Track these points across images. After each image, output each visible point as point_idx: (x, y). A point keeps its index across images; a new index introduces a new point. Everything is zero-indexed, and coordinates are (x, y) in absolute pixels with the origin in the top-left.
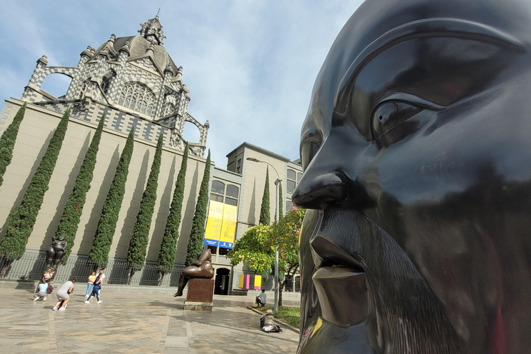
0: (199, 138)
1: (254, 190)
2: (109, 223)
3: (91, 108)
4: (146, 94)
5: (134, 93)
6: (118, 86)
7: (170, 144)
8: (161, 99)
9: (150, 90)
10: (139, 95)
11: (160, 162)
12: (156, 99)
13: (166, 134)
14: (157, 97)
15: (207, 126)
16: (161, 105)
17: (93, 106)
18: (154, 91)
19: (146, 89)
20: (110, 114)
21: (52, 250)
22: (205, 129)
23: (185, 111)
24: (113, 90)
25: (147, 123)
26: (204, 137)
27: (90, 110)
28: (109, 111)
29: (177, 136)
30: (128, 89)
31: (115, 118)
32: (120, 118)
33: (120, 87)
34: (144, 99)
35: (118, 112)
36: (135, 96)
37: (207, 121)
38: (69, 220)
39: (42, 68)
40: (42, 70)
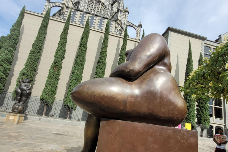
0: (136, 35)
1: (178, 62)
2: (75, 80)
3: (66, 12)
4: (100, 7)
5: (94, 7)
6: (85, 4)
7: (115, 31)
8: (109, 8)
9: (103, 4)
10: (97, 8)
11: (108, 39)
12: (107, 9)
13: (112, 24)
14: (107, 7)
15: (140, 26)
16: (110, 12)
17: (67, 10)
18: (105, 4)
19: (101, 4)
20: (77, 14)
21: (19, 90)
22: (139, 28)
23: (126, 19)
24: (81, 5)
25: (100, 18)
26: (138, 33)
27: (66, 13)
28: (76, 13)
29: (120, 27)
30: (90, 5)
31: (80, 17)
32: (83, 16)
33: (86, 4)
34: (100, 10)
35: (82, 13)
36: (95, 9)
37: (140, 23)
38: (51, 77)
39: (48, 3)
40: (48, 4)
